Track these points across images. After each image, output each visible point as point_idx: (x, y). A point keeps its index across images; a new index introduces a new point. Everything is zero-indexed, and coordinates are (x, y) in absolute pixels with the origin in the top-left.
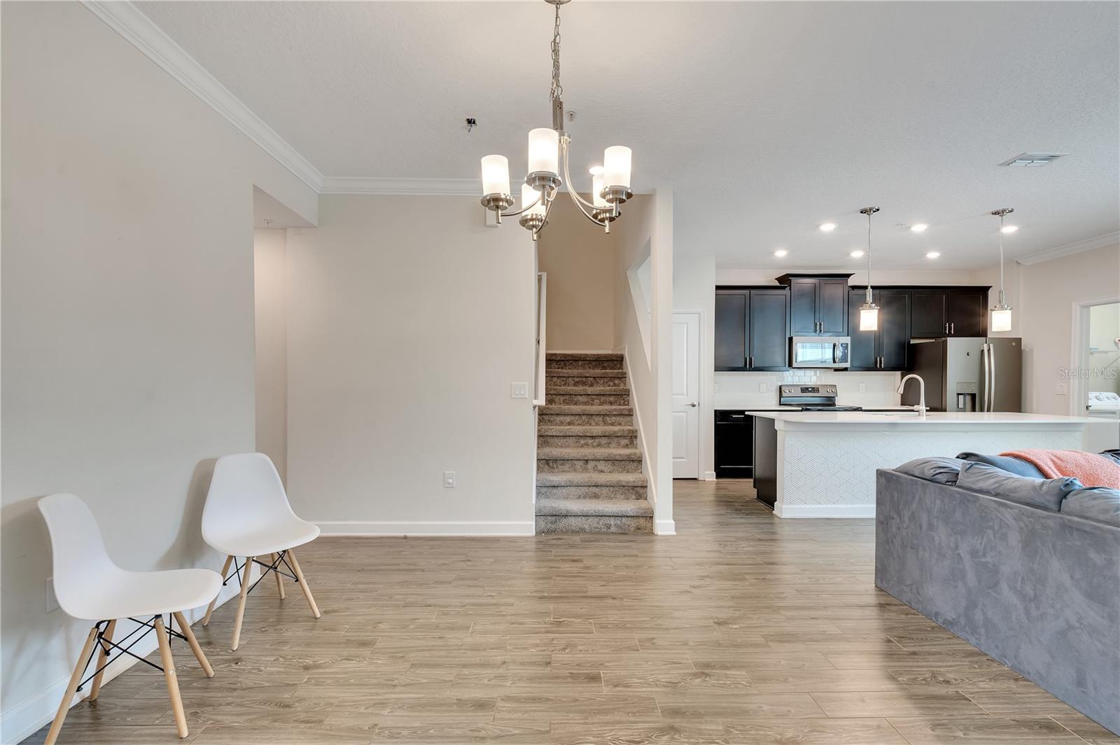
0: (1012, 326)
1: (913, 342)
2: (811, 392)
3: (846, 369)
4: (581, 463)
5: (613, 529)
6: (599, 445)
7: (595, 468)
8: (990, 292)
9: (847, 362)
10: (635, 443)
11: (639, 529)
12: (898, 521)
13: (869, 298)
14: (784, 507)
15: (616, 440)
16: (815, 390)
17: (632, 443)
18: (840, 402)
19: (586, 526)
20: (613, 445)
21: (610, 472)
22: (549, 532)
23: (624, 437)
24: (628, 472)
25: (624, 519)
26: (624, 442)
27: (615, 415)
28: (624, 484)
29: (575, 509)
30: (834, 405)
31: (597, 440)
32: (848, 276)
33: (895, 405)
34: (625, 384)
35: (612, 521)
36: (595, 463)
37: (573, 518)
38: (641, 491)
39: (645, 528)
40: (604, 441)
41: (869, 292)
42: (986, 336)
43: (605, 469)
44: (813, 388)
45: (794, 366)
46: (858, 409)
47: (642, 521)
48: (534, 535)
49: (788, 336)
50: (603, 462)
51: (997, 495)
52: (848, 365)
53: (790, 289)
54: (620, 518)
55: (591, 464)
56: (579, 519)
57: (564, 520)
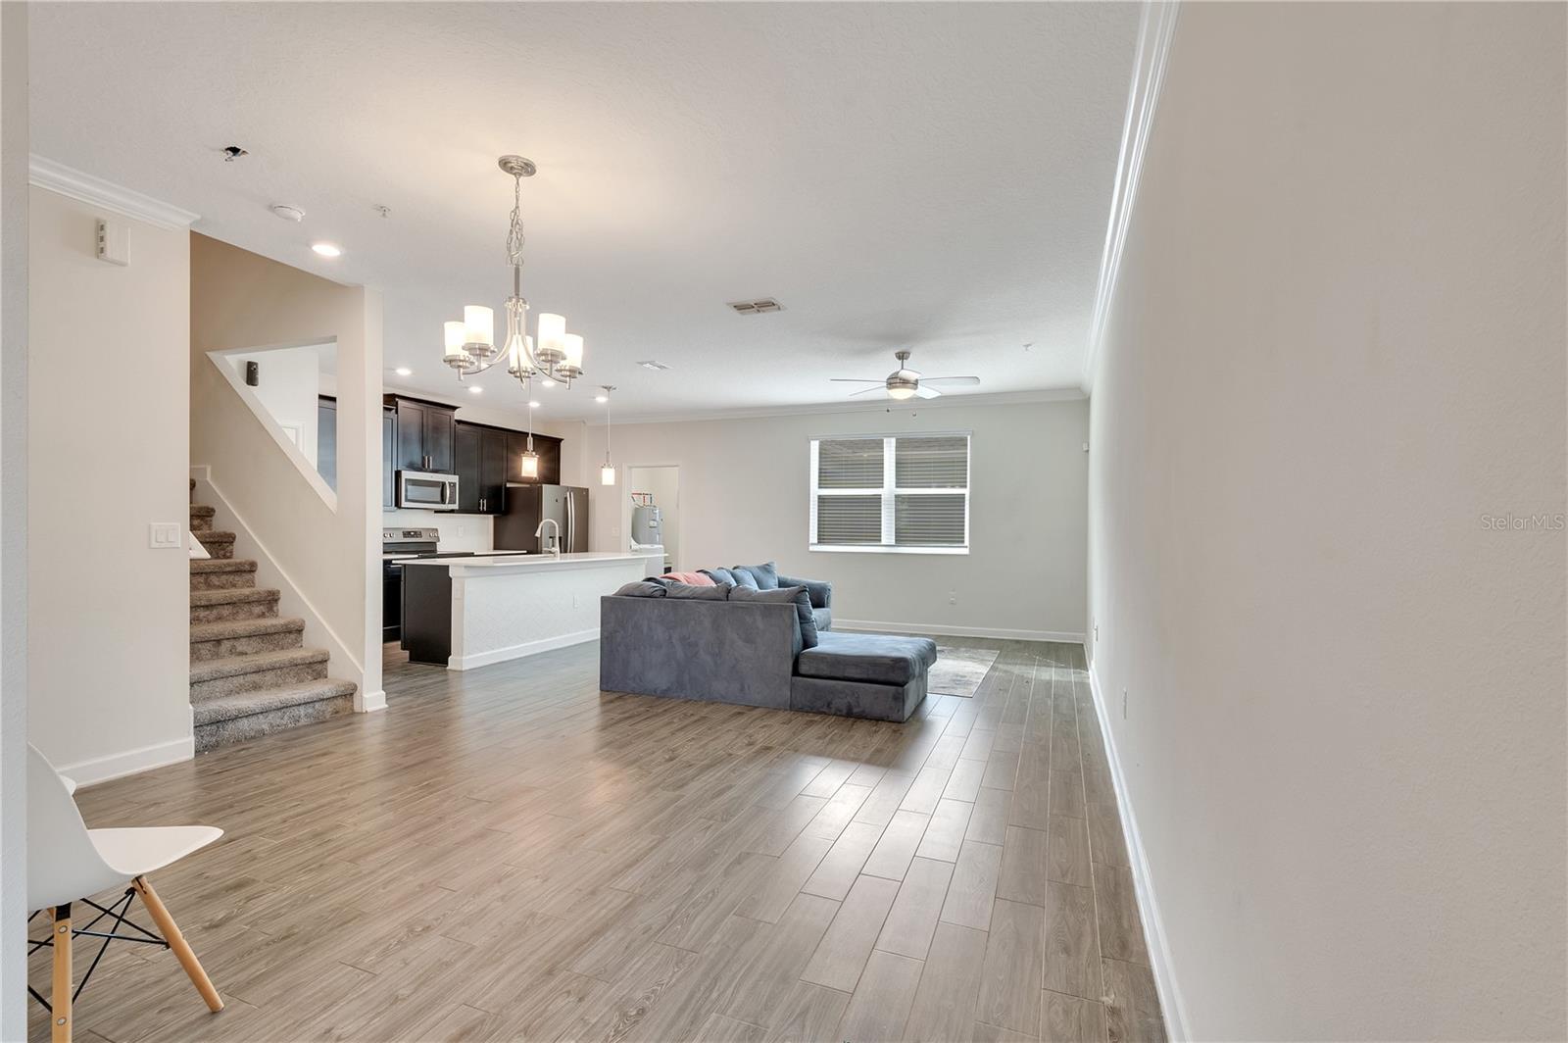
0: (616, 482)
1: (508, 485)
2: (413, 536)
3: (452, 511)
4: (209, 646)
5: (303, 721)
6: (220, 618)
7: (232, 651)
8: (562, 444)
9: (455, 503)
10: (275, 608)
11: (337, 712)
12: (622, 632)
13: (530, 446)
14: (464, 658)
15: (246, 608)
16: (417, 534)
17: (270, 609)
18: (441, 548)
19: (265, 727)
20: (242, 616)
21: (256, 653)
22: (213, 747)
23: (259, 602)
24: (283, 648)
25: (317, 705)
26: (257, 610)
27: (230, 572)
28: (299, 661)
29: (252, 706)
30: (435, 551)
31: (215, 612)
32: (454, 408)
33: (489, 550)
34: (210, 526)
35: (302, 711)
36: (232, 642)
37: (245, 720)
38: (319, 667)
39: (345, 709)
40: (226, 611)
41: (530, 439)
42: (558, 484)
43: (249, 649)
44: (415, 532)
45: (403, 506)
46: (472, 555)
47: (340, 702)
48: (193, 756)
49: (395, 469)
50: (245, 640)
51: (694, 598)
52: (456, 507)
53: (397, 412)
54: (311, 705)
55: (226, 645)
56: (254, 718)
57: (231, 726)
